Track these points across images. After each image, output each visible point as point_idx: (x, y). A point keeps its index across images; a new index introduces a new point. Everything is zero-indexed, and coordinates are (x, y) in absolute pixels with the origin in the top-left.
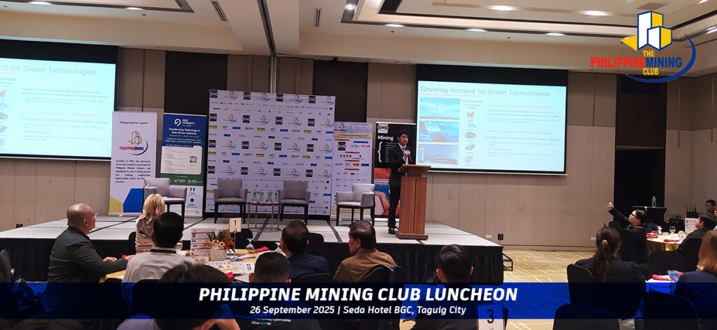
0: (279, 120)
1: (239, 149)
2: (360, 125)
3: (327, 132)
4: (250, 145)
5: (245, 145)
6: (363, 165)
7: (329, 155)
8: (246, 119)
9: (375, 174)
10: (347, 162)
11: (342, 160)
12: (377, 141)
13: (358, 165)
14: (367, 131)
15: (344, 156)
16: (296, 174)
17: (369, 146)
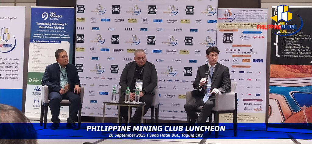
1: (108, 44)
2: (250, 11)
3: (209, 21)
4: (121, 40)
6: (255, 61)
9: (271, 72)
10: (235, 58)
14: (261, 18)
15: (231, 50)
16: (172, 72)
17: (263, 37)
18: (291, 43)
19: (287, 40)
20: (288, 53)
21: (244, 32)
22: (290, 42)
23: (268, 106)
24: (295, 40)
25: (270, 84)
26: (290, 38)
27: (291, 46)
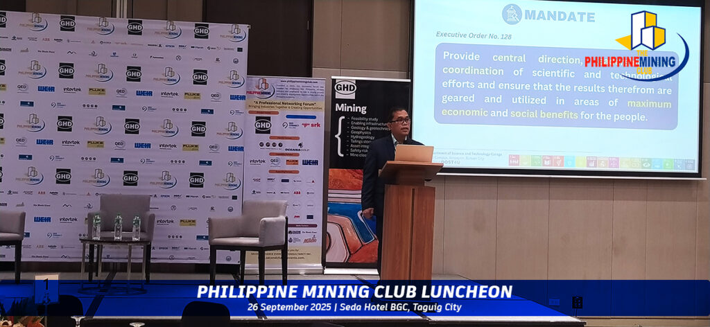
0: (134, 74)
1: (51, 131)
2: (298, 82)
3: (233, 97)
4: (75, 124)
5: (65, 124)
6: (306, 163)
7: (237, 143)
8: (66, 71)
9: (331, 181)
10: (274, 157)
11: (264, 153)
12: (335, 115)
13: (296, 162)
14: (314, 94)
15: (268, 145)
16: (169, 182)
17: (318, 125)
18: (361, 135)
19: (354, 130)
20: (357, 151)
21: (288, 117)
22: (359, 133)
23: (325, 235)
24: (366, 130)
25: (329, 199)
26: (359, 128)
27: (360, 139)
